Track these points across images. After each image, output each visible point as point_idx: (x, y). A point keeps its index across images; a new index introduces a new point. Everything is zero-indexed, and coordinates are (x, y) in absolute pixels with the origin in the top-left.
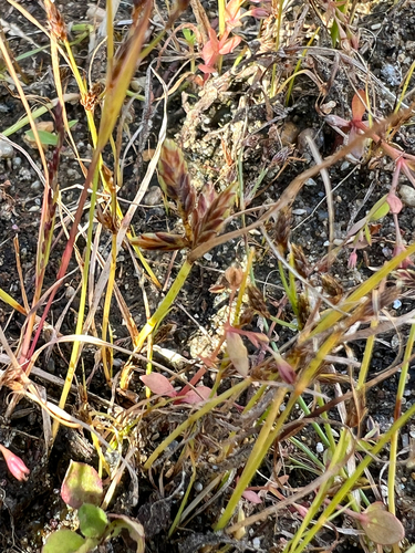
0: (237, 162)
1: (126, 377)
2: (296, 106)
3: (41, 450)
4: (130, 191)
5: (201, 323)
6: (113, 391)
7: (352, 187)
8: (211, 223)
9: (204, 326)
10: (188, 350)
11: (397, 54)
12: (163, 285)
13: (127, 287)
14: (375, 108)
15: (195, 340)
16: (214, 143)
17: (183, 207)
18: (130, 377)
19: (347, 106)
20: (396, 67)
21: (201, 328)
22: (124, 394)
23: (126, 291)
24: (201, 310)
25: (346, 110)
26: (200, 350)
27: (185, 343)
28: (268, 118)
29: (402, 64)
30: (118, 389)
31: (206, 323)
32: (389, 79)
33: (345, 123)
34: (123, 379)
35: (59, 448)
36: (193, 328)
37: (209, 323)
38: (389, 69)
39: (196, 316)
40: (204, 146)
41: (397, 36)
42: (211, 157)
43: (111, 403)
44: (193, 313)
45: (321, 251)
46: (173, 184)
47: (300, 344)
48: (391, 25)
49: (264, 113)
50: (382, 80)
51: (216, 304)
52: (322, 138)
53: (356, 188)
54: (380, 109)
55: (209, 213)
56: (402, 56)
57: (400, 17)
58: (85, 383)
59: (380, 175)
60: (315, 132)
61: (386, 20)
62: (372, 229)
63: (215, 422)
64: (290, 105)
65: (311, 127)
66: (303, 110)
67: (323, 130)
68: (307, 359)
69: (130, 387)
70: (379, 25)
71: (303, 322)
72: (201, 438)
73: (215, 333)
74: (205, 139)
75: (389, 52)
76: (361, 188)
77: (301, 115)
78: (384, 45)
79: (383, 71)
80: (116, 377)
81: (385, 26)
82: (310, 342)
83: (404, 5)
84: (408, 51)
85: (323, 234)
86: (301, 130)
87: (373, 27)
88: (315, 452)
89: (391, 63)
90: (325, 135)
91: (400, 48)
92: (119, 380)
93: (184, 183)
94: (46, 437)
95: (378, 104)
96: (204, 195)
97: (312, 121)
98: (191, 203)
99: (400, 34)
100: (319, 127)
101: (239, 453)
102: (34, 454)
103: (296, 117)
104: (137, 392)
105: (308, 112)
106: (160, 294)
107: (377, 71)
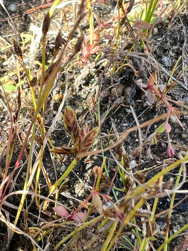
0: (97, 103)
1: (46, 205)
2: (124, 77)
3: (6, 240)
4: (48, 114)
5: (80, 177)
6: (40, 212)
7: (148, 114)
8: (87, 144)
9: (81, 179)
10: (74, 190)
11: (169, 52)
12: (63, 159)
13: (46, 159)
14: (159, 78)
15: (77, 185)
16: (87, 93)
17: (74, 136)
18: (48, 205)
19: (146, 78)
20: (168, 59)
21: (80, 180)
22: (45, 213)
23: (46, 161)
24: (80, 170)
25: (146, 79)
26: (79, 189)
27: (73, 186)
28: (111, 84)
29: (171, 56)
30: (42, 211)
31: (82, 177)
32: (165, 64)
33: (145, 86)
34: (44, 206)
35: (15, 239)
36: (77, 179)
37: (84, 177)
38: (165, 59)
39: (78, 173)
40: (82, 94)
41: (169, 44)
42: (85, 99)
43: (39, 217)
44: (76, 172)
45: (134, 144)
46: (70, 125)
47: (126, 200)
48: (166, 39)
49: (110, 81)
50: (162, 64)
51: (87, 168)
52: (135, 91)
53: (150, 114)
54: (161, 78)
55: (86, 139)
56: (171, 52)
57: (170, 35)
58: (27, 208)
59: (161, 109)
60: (132, 89)
61: (164, 37)
62: (157, 136)
63: (86, 232)
64: (121, 76)
65: (130, 86)
66: (127, 78)
67: (136, 88)
68: (129, 209)
69: (48, 209)
70: (161, 39)
71: (127, 188)
72: (80, 241)
73: (86, 182)
74: (83, 91)
75: (165, 51)
76: (152, 115)
77: (126, 80)
78: (163, 48)
79: (162, 60)
80: (41, 205)
81: (163, 39)
82: (130, 200)
83: (172, 29)
84: (173, 50)
85: (135, 136)
86: (126, 87)
87: (158, 39)
88: (131, 239)
89: (166, 56)
90: (137, 90)
91: (170, 49)
92: (42, 206)
93: (75, 125)
94: (9, 235)
95: (160, 76)
96: (84, 129)
97: (131, 83)
98: (78, 134)
99: (170, 43)
100: (134, 86)
101: (97, 246)
102: (3, 242)
103: (124, 81)
104: (51, 211)
105: (129, 79)
106: (61, 164)
107: (159, 59)
